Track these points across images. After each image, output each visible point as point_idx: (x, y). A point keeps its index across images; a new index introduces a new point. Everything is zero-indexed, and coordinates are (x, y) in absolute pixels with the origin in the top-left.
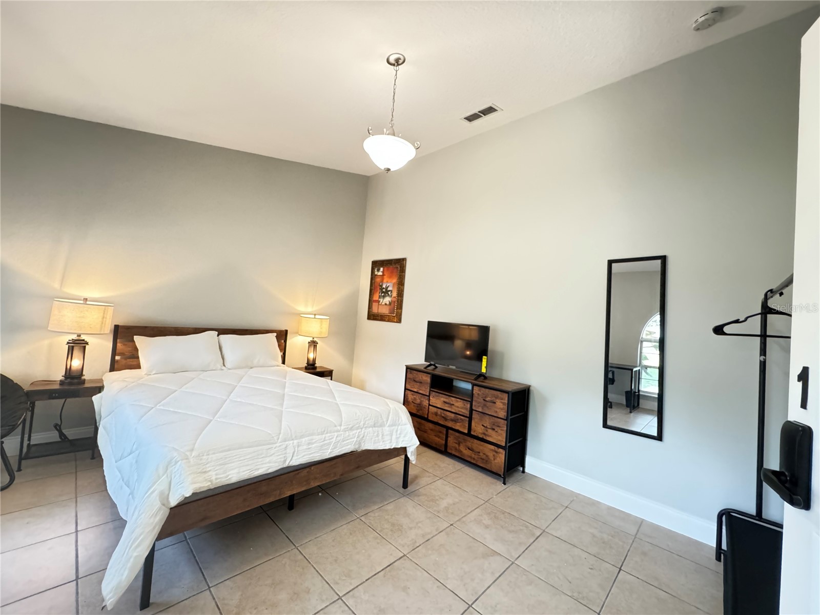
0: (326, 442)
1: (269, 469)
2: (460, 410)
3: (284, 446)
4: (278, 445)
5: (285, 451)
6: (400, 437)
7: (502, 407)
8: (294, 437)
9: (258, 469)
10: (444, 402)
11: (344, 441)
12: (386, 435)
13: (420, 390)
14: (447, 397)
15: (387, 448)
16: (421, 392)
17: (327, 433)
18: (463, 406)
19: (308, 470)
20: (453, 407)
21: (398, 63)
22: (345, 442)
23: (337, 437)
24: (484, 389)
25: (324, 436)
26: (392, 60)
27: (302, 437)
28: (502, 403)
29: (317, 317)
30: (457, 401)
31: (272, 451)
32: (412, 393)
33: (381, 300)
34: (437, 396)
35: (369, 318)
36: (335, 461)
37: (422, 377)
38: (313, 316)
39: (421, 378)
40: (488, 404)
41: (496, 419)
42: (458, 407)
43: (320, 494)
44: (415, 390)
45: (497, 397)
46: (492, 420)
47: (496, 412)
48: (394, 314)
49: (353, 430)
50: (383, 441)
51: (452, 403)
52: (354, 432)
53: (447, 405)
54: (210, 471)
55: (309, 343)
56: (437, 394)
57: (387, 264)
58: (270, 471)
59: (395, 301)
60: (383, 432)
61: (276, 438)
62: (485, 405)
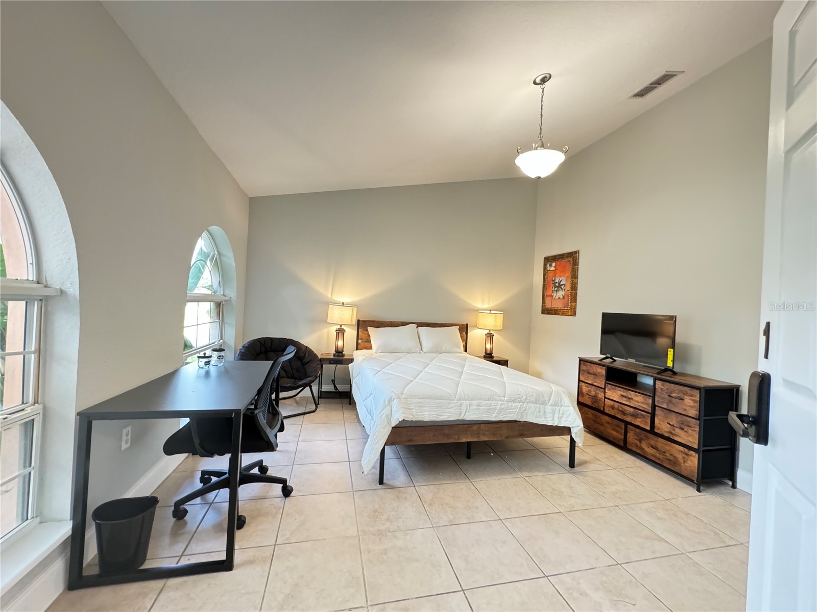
0: (492, 407)
1: (449, 417)
2: (640, 405)
3: (459, 404)
4: (455, 401)
5: (460, 408)
6: (562, 417)
7: (692, 405)
8: (466, 398)
9: (442, 416)
10: (622, 395)
11: (507, 409)
12: (549, 413)
13: (595, 382)
14: (625, 390)
15: (550, 424)
16: (595, 384)
17: (493, 400)
18: (643, 400)
19: (478, 426)
20: (631, 401)
21: (544, 81)
22: (508, 411)
23: (501, 405)
24: (668, 384)
25: (490, 402)
26: (538, 81)
27: (473, 399)
28: (692, 400)
29: (492, 312)
30: (637, 396)
31: (452, 405)
32: (587, 385)
33: (554, 294)
34: (613, 389)
35: (543, 313)
36: (499, 425)
37: (596, 369)
38: (489, 312)
39: (595, 370)
40: (674, 401)
41: (685, 417)
42: (638, 402)
43: (492, 454)
44: (590, 382)
45: (685, 394)
46: (679, 419)
47: (685, 410)
48: (568, 307)
49: (516, 402)
50: (545, 418)
51: (630, 397)
52: (516, 404)
53: (625, 399)
54: (412, 409)
55: (486, 335)
56: (613, 387)
57: (559, 259)
58: (450, 419)
59: (568, 295)
60: (545, 409)
61: (453, 397)
62: (670, 402)
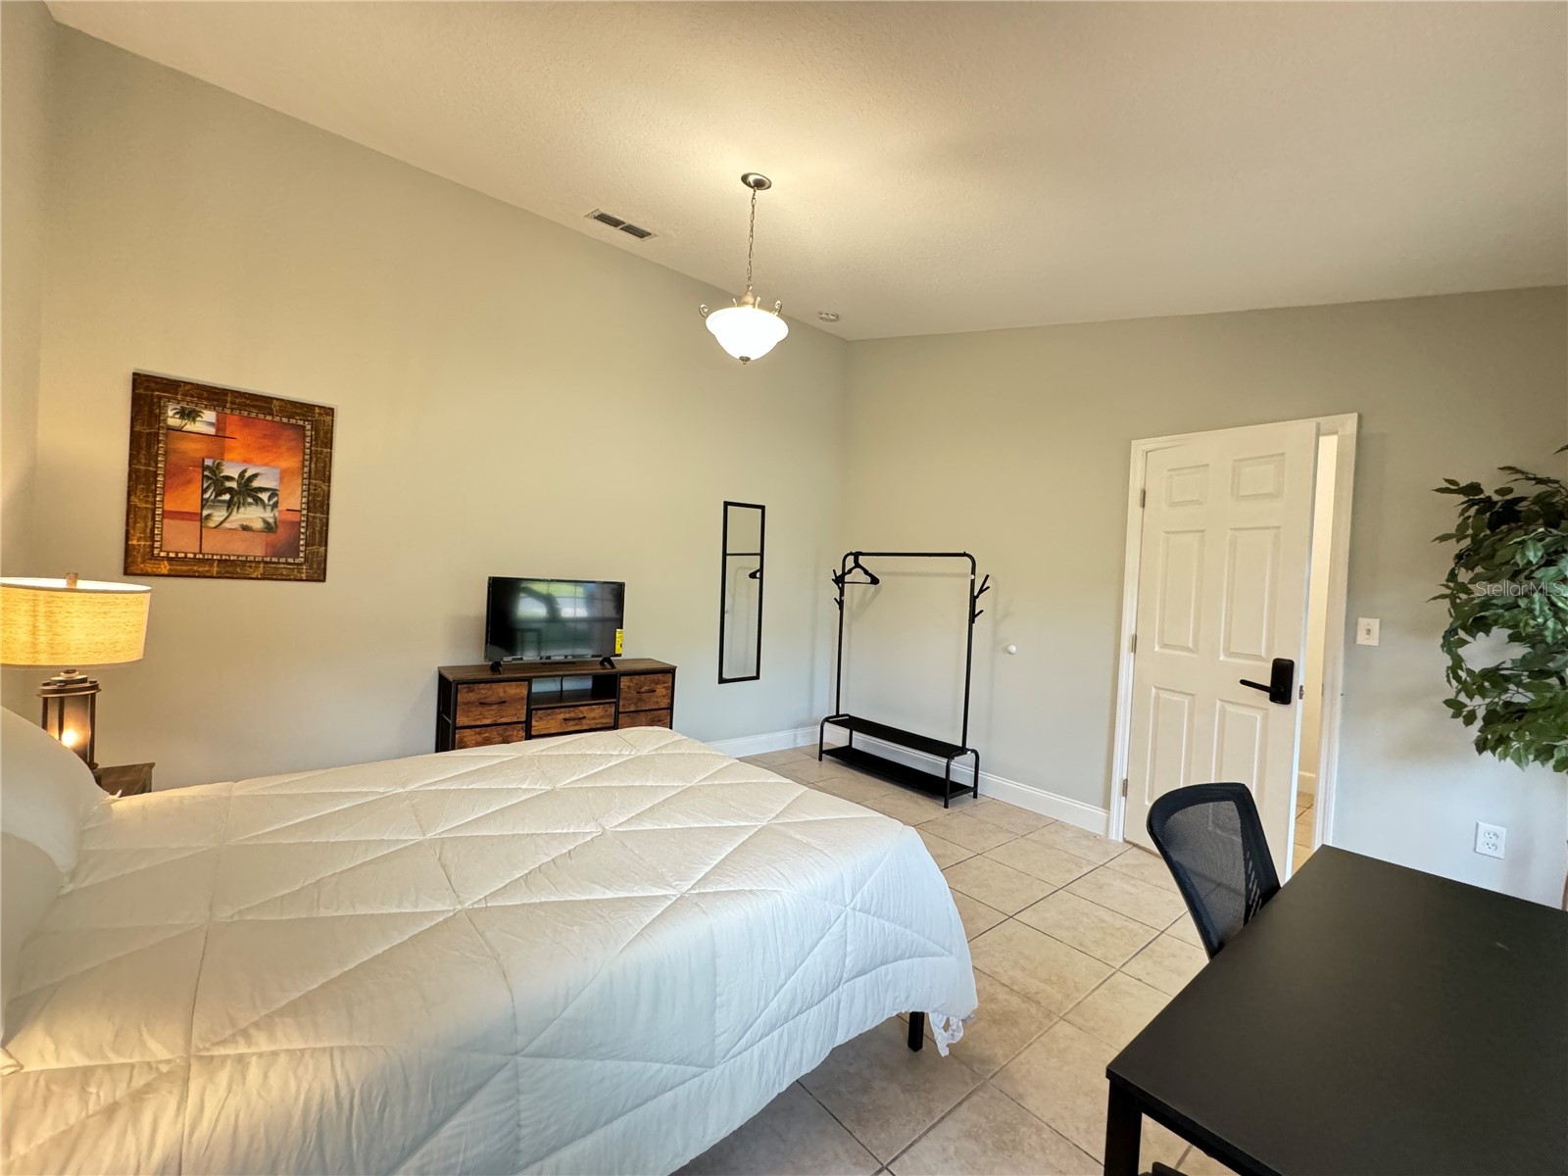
2: (598, 721)
7: (664, 693)
10: (565, 719)
13: (502, 717)
14: (572, 709)
16: (504, 720)
18: (602, 713)
20: (584, 721)
24: (637, 677)
28: (664, 687)
30: (594, 710)
32: (478, 730)
33: (219, 515)
34: (549, 715)
35: (129, 573)
37: (505, 692)
39: (501, 694)
40: (645, 696)
41: (655, 712)
42: (594, 719)
44: (488, 722)
45: (657, 683)
46: (650, 717)
47: (657, 702)
48: (298, 557)
51: (581, 716)
53: (572, 723)
56: (549, 711)
57: (242, 407)
59: (299, 523)
62: (640, 700)
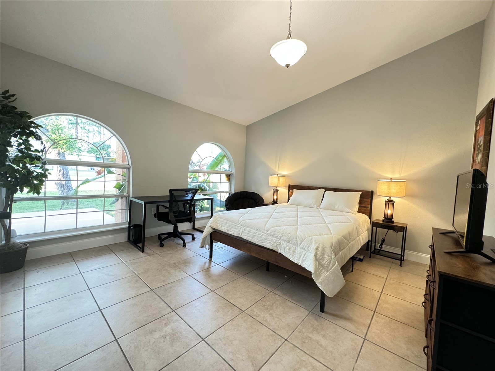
0: (256, 235)
1: (233, 233)
3: (240, 227)
4: (239, 226)
5: (239, 230)
6: (305, 260)
8: (244, 225)
9: (231, 231)
11: (266, 240)
12: (297, 253)
15: (296, 262)
17: (259, 231)
19: (250, 245)
22: (266, 241)
23: (262, 235)
25: (257, 231)
27: (247, 227)
29: (393, 180)
31: (236, 227)
36: (262, 249)
38: (390, 180)
43: (286, 277)
49: (274, 237)
50: (293, 256)
52: (274, 238)
54: (218, 223)
55: (385, 201)
58: (234, 235)
60: (295, 249)
61: (239, 223)
